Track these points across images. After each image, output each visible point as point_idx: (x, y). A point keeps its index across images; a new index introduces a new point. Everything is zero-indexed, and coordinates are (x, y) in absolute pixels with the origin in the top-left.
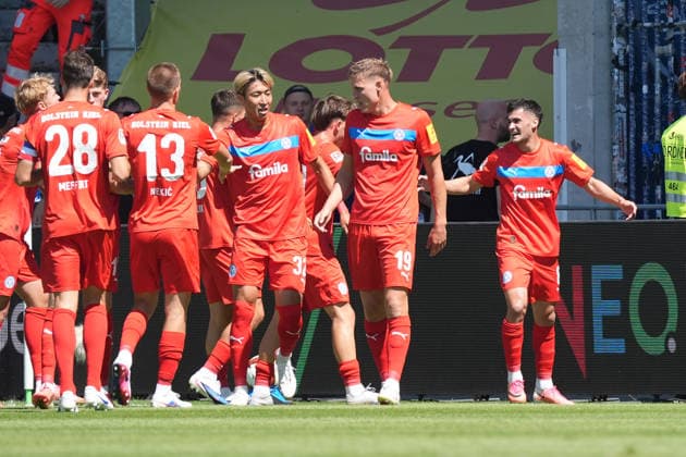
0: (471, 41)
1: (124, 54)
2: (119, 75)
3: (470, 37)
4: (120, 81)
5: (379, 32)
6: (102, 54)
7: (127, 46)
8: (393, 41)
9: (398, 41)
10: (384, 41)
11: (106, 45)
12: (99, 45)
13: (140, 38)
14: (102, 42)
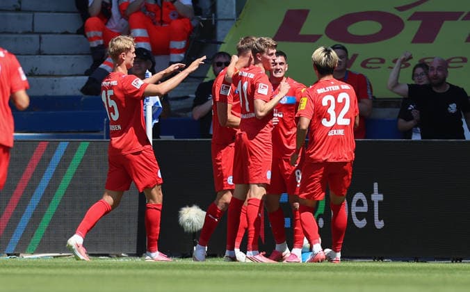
0: (463, 16)
1: (228, 23)
2: (224, 36)
3: (462, 13)
4: (224, 41)
5: (401, 9)
6: (213, 23)
7: (230, 18)
8: (409, 15)
9: (414, 15)
10: (404, 16)
11: (216, 16)
12: (211, 17)
13: (239, 12)
14: (213, 15)
